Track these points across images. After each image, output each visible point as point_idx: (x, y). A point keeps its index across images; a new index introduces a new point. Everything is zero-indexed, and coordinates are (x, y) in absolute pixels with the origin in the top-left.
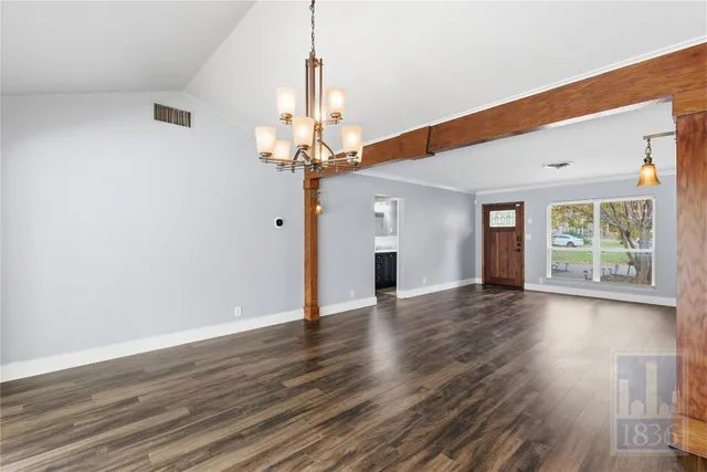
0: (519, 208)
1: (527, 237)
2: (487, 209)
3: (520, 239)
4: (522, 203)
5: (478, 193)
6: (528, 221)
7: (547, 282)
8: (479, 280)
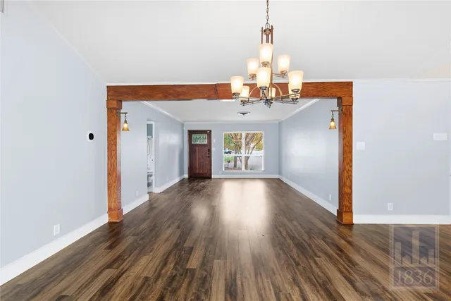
0: (209, 133)
1: (213, 149)
2: (191, 133)
3: (210, 151)
4: (210, 131)
5: (185, 123)
6: (213, 140)
7: (223, 173)
8: (186, 176)
